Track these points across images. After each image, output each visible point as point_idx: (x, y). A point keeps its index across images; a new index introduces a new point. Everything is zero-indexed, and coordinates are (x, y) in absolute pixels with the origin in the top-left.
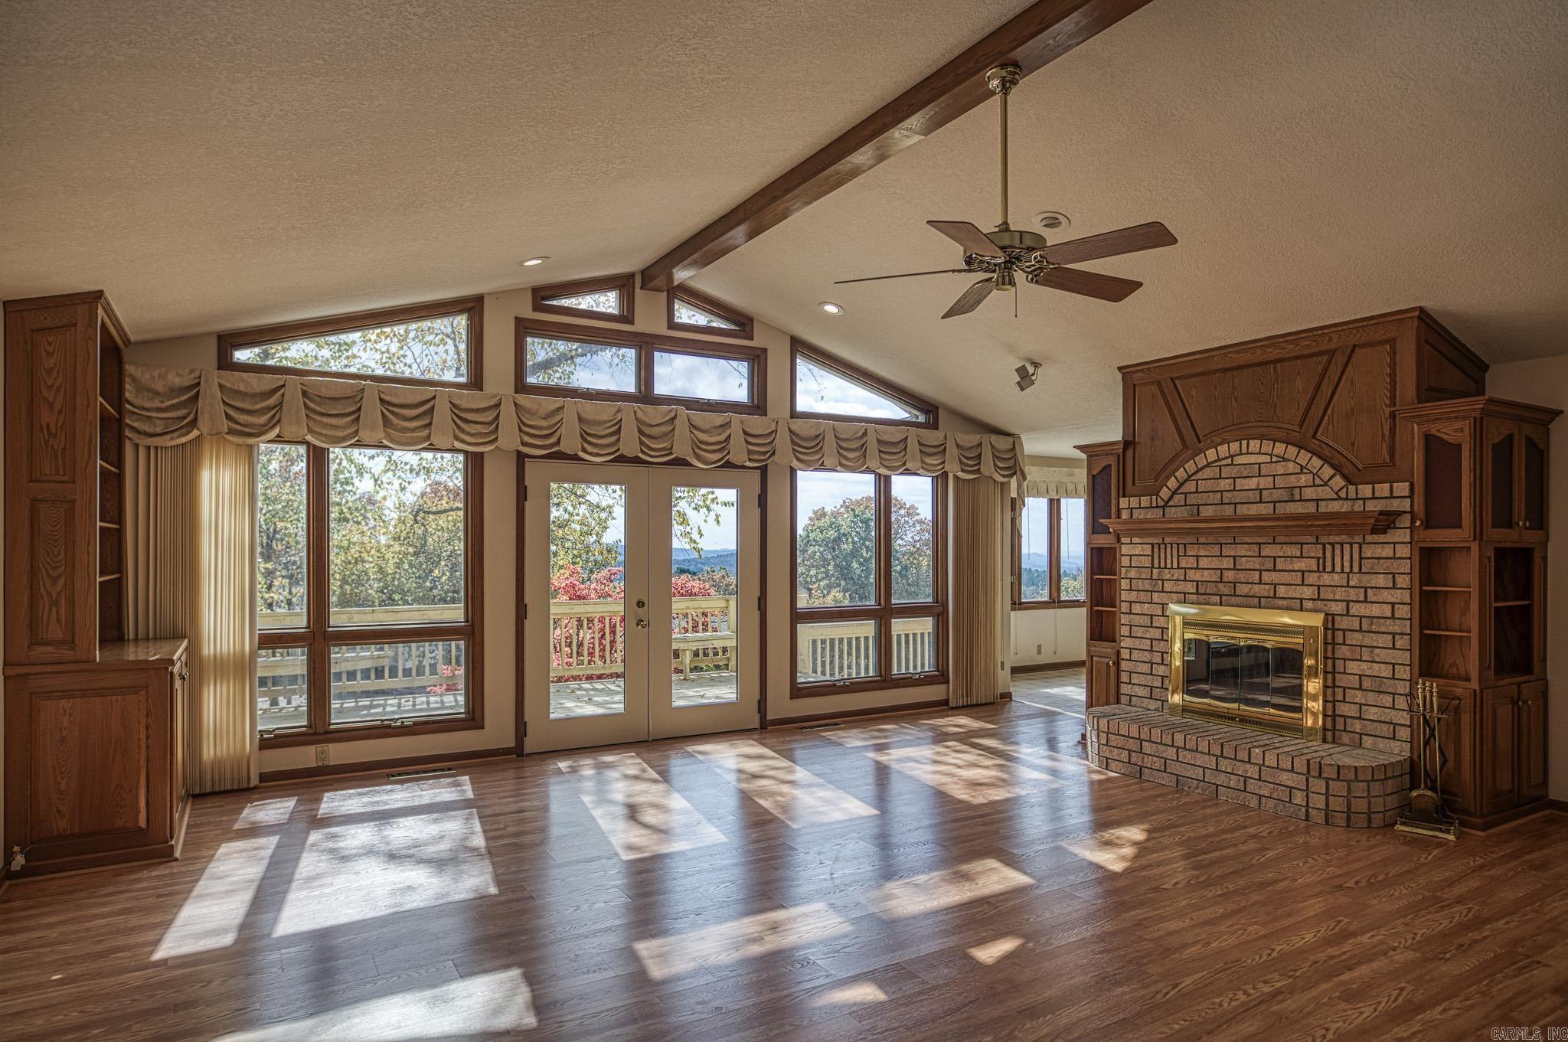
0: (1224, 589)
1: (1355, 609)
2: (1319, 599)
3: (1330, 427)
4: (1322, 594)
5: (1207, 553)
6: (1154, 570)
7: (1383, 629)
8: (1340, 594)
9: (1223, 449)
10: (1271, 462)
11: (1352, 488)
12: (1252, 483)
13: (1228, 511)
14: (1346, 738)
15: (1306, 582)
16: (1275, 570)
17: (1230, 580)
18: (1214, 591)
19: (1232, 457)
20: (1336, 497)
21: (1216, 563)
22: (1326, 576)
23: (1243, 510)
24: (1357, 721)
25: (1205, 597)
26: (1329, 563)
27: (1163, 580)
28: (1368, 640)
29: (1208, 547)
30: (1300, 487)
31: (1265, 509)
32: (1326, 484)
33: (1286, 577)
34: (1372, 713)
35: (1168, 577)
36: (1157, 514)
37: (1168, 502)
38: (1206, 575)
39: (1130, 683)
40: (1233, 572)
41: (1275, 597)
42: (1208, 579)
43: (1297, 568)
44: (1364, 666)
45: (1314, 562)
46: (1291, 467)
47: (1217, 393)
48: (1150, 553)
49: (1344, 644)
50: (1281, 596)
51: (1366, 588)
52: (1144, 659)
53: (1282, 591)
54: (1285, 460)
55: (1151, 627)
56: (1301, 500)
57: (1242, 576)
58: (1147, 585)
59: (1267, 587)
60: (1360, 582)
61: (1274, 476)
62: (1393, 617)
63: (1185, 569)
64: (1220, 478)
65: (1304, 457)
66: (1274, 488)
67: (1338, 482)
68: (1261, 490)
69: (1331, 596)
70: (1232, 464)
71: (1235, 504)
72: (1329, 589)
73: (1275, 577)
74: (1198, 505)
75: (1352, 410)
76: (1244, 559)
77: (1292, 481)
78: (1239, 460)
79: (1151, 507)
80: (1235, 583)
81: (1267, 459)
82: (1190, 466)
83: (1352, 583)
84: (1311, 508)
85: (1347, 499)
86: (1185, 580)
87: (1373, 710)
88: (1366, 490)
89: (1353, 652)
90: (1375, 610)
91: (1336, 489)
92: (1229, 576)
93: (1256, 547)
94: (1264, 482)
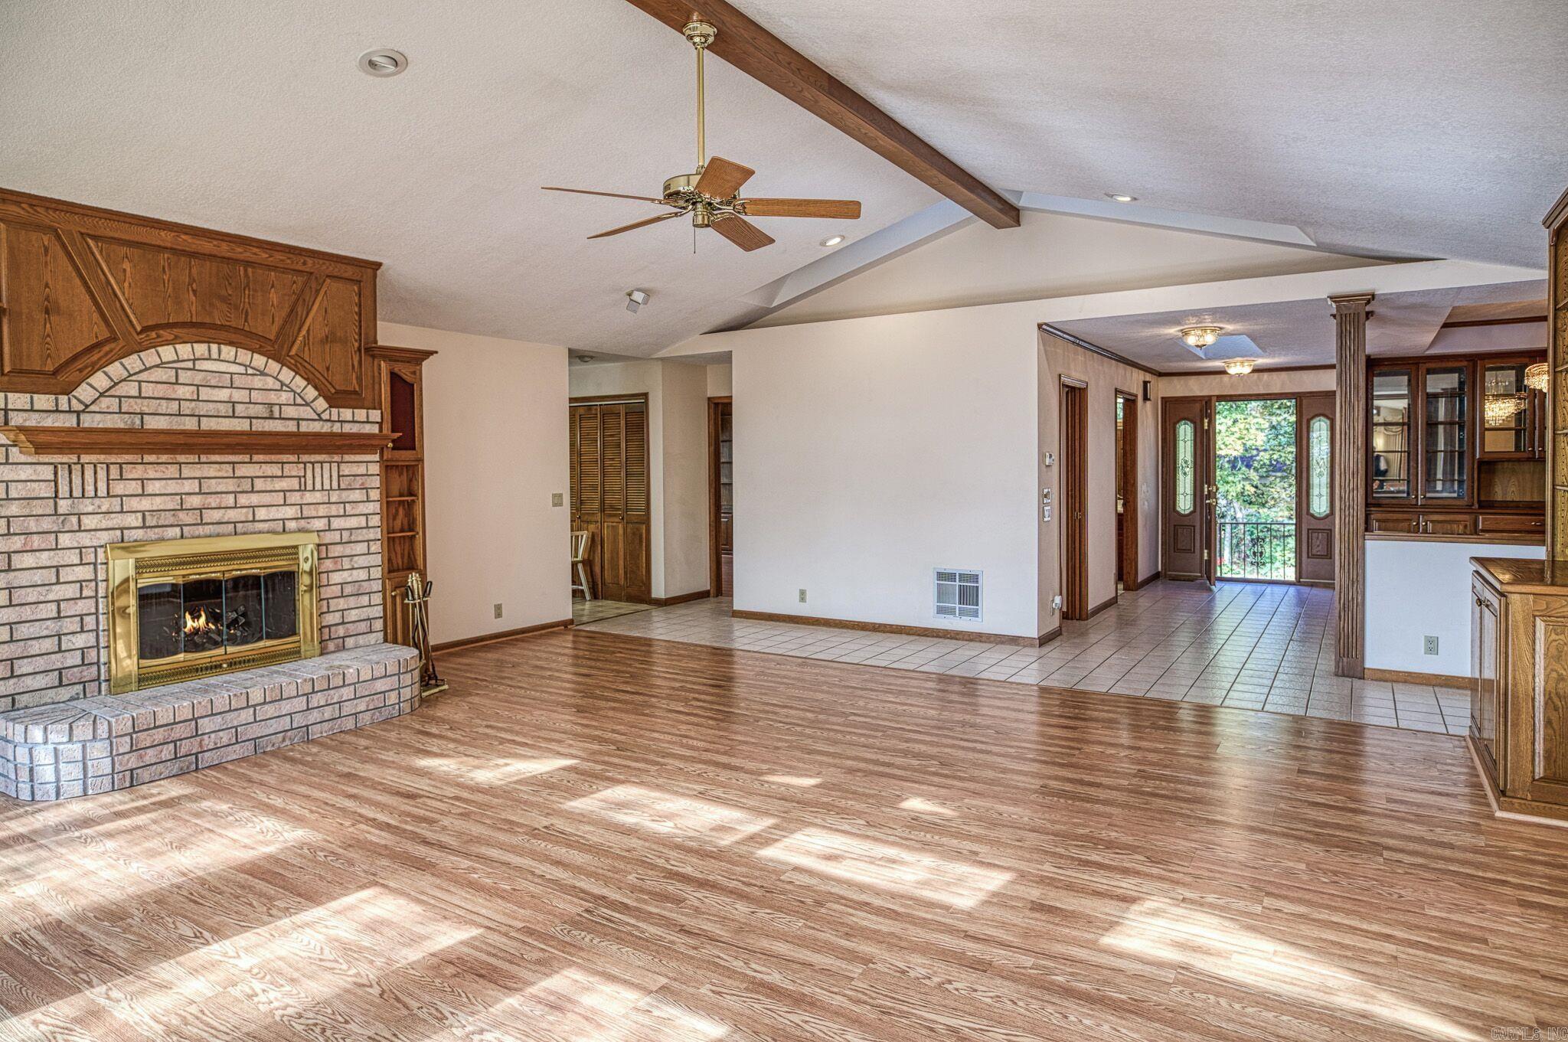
0: (185, 518)
1: (336, 523)
2: (302, 518)
3: (306, 349)
4: (304, 512)
5: (158, 475)
6: (61, 503)
7: (360, 538)
8: (322, 510)
9: (185, 350)
10: (246, 374)
11: (334, 411)
12: (223, 395)
13: (190, 424)
14: (331, 646)
15: (288, 502)
16: (252, 491)
17: (194, 506)
18: (171, 520)
19: (194, 360)
20: (317, 417)
21: (173, 487)
22: (308, 494)
23: (208, 425)
24: (340, 627)
25: (156, 530)
26: (310, 482)
27: (79, 515)
28: (348, 550)
29: (162, 468)
30: (280, 405)
31: (242, 425)
32: (307, 404)
33: (266, 499)
34: (353, 615)
35: (90, 509)
36: (70, 421)
37: (87, 406)
38: (158, 503)
39: (12, 676)
40: (200, 496)
41: (254, 521)
42: (161, 507)
43: (278, 488)
44: (346, 574)
45: (296, 481)
46: (270, 383)
47: (166, 278)
48: (52, 477)
49: (327, 558)
50: (262, 518)
51: (344, 503)
52: (45, 633)
53: (261, 514)
54: (263, 374)
55: (58, 583)
56: (280, 418)
57: (213, 501)
58: (47, 524)
59: (245, 510)
60: (340, 498)
61: (250, 389)
62: (367, 527)
63: (121, 496)
64: (177, 383)
65: (287, 375)
66: (250, 403)
67: (321, 404)
68: (234, 403)
69: (314, 514)
70: (194, 369)
71: (199, 416)
72: (312, 507)
73: (254, 499)
74: (142, 414)
75: (327, 337)
76: (214, 481)
77: (273, 397)
78: (200, 365)
79: (57, 411)
80: (200, 509)
81: (242, 370)
82: (133, 362)
83: (333, 500)
84: (291, 427)
85: (329, 421)
86: (122, 512)
87: (353, 612)
88: (347, 414)
89: (336, 563)
90: (353, 522)
91: (319, 410)
92: (195, 501)
93: (229, 468)
94: (238, 395)
